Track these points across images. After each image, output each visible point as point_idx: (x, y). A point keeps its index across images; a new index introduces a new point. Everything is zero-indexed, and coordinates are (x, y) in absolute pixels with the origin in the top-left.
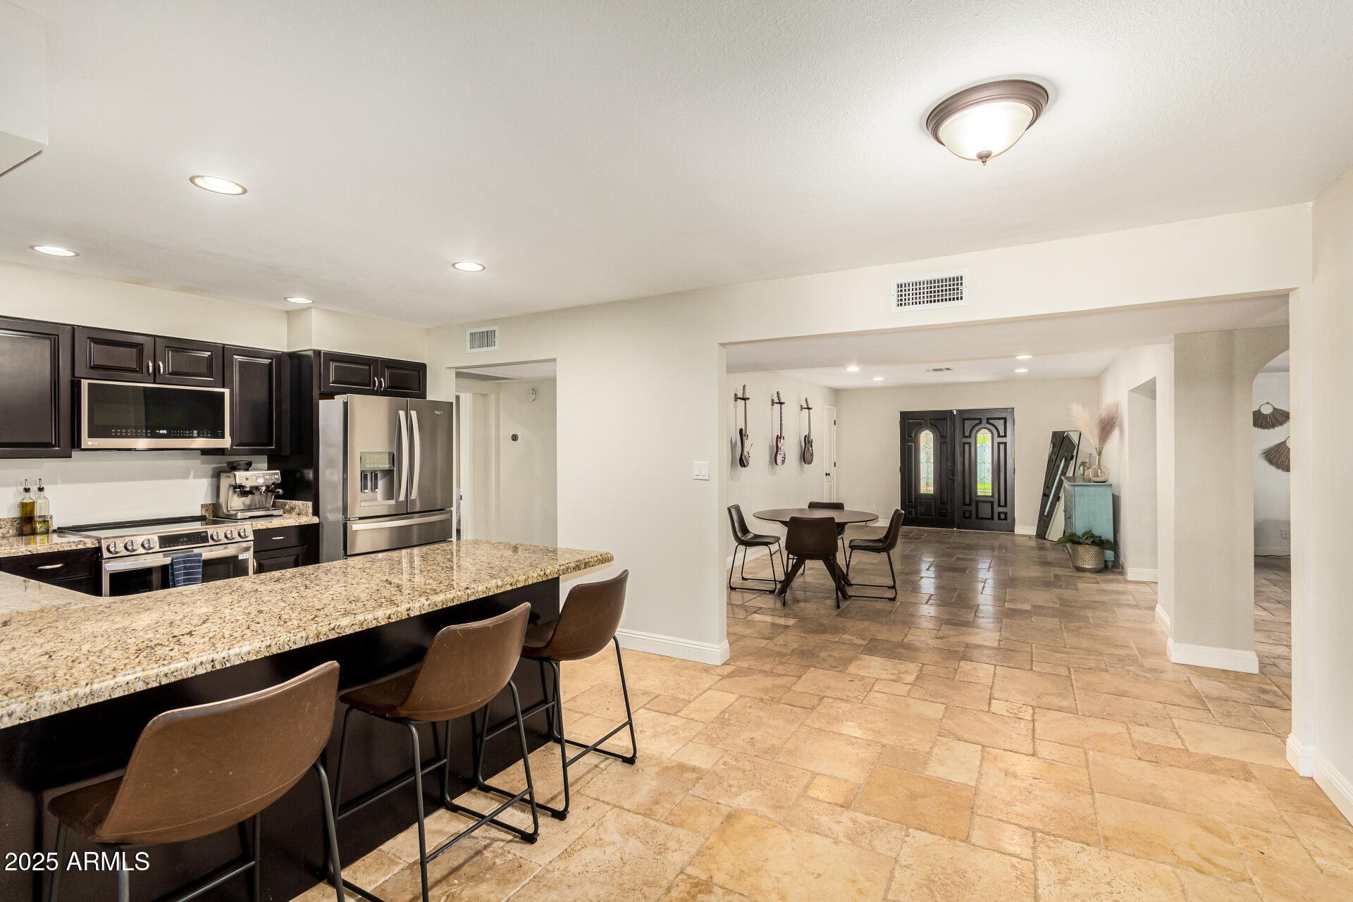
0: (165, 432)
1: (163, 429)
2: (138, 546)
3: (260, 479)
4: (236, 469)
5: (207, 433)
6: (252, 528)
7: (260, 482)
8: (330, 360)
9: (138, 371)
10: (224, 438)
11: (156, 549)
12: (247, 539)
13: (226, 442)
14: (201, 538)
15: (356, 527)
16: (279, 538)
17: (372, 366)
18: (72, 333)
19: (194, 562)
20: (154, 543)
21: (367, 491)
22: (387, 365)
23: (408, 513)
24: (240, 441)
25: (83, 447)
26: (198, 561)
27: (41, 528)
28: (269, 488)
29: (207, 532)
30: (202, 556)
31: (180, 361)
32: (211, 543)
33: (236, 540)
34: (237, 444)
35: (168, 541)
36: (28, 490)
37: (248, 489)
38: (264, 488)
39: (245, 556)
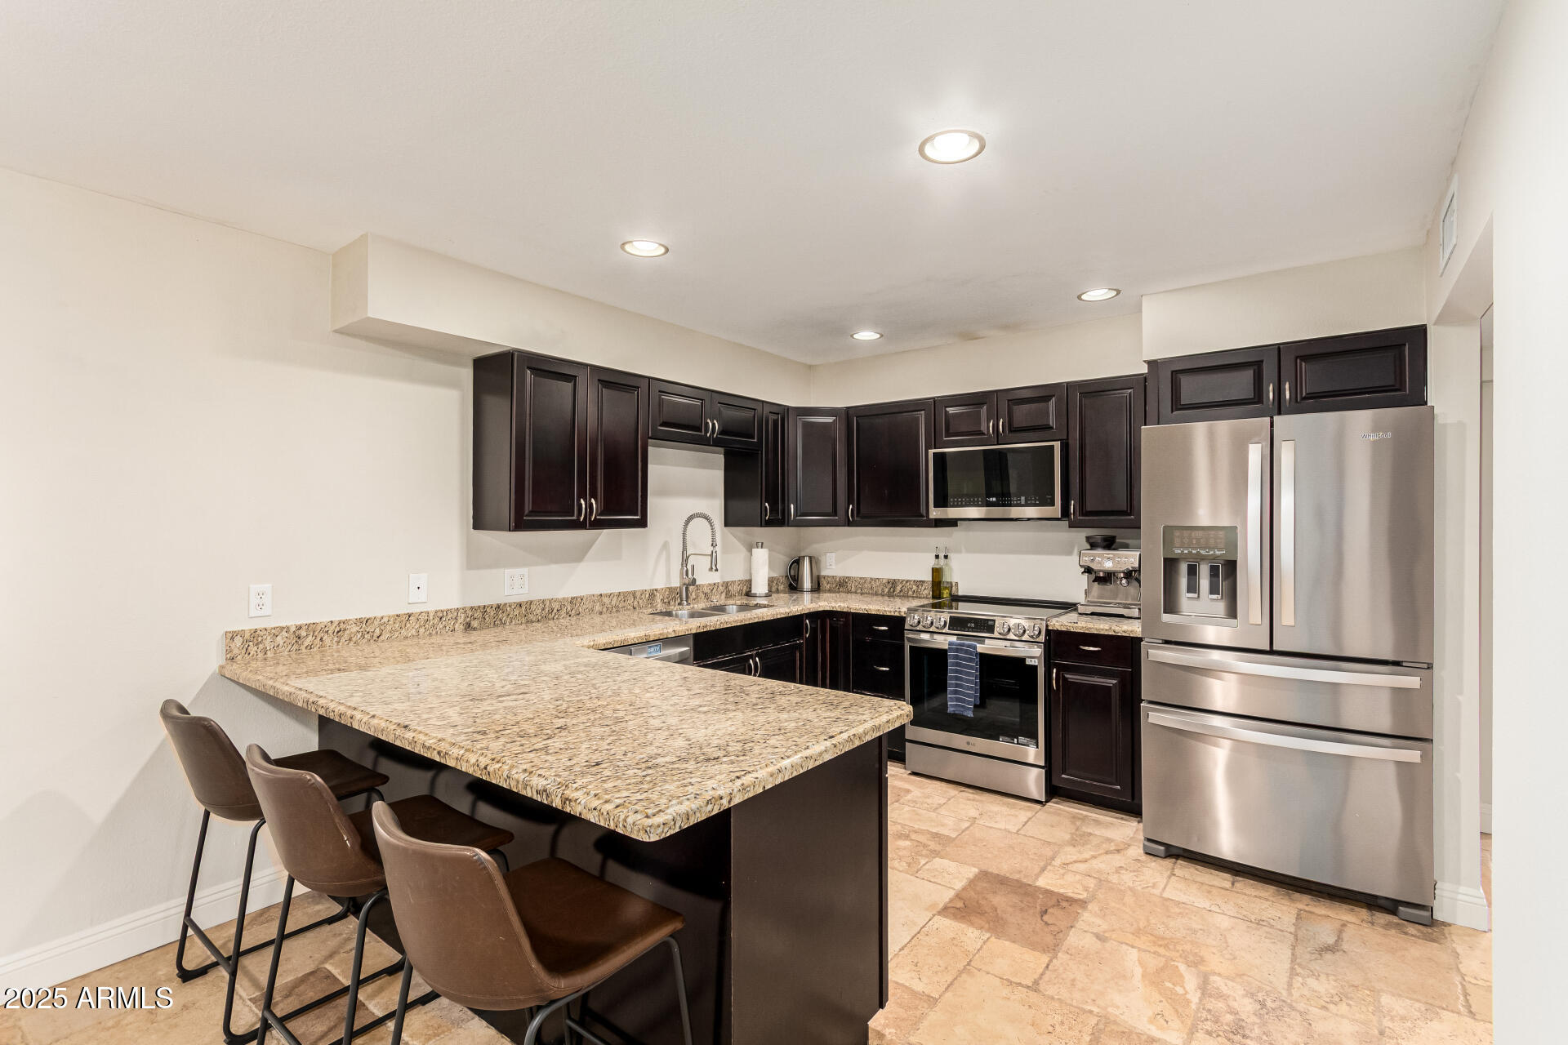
0: (994, 499)
1: (993, 497)
2: (932, 623)
3: (1107, 561)
4: (1093, 546)
5: (1036, 500)
6: (1047, 626)
7: (1109, 565)
8: (1172, 372)
9: (983, 434)
10: (1054, 505)
11: (946, 630)
12: (1037, 640)
13: (1056, 510)
14: (987, 626)
15: (1154, 654)
16: (1091, 649)
17: (1264, 363)
18: (934, 406)
19: (966, 652)
20: (945, 622)
21: (1196, 595)
22: (1302, 354)
23: (1271, 652)
24: (1089, 508)
25: (931, 517)
26: (971, 653)
27: (946, 594)
28: (1132, 575)
29: (994, 621)
30: (975, 648)
31: (1022, 414)
32: (996, 635)
33: (1025, 637)
34: (1084, 513)
35: (957, 623)
36: (937, 557)
37: (1101, 575)
38: (1122, 575)
39: (1034, 662)
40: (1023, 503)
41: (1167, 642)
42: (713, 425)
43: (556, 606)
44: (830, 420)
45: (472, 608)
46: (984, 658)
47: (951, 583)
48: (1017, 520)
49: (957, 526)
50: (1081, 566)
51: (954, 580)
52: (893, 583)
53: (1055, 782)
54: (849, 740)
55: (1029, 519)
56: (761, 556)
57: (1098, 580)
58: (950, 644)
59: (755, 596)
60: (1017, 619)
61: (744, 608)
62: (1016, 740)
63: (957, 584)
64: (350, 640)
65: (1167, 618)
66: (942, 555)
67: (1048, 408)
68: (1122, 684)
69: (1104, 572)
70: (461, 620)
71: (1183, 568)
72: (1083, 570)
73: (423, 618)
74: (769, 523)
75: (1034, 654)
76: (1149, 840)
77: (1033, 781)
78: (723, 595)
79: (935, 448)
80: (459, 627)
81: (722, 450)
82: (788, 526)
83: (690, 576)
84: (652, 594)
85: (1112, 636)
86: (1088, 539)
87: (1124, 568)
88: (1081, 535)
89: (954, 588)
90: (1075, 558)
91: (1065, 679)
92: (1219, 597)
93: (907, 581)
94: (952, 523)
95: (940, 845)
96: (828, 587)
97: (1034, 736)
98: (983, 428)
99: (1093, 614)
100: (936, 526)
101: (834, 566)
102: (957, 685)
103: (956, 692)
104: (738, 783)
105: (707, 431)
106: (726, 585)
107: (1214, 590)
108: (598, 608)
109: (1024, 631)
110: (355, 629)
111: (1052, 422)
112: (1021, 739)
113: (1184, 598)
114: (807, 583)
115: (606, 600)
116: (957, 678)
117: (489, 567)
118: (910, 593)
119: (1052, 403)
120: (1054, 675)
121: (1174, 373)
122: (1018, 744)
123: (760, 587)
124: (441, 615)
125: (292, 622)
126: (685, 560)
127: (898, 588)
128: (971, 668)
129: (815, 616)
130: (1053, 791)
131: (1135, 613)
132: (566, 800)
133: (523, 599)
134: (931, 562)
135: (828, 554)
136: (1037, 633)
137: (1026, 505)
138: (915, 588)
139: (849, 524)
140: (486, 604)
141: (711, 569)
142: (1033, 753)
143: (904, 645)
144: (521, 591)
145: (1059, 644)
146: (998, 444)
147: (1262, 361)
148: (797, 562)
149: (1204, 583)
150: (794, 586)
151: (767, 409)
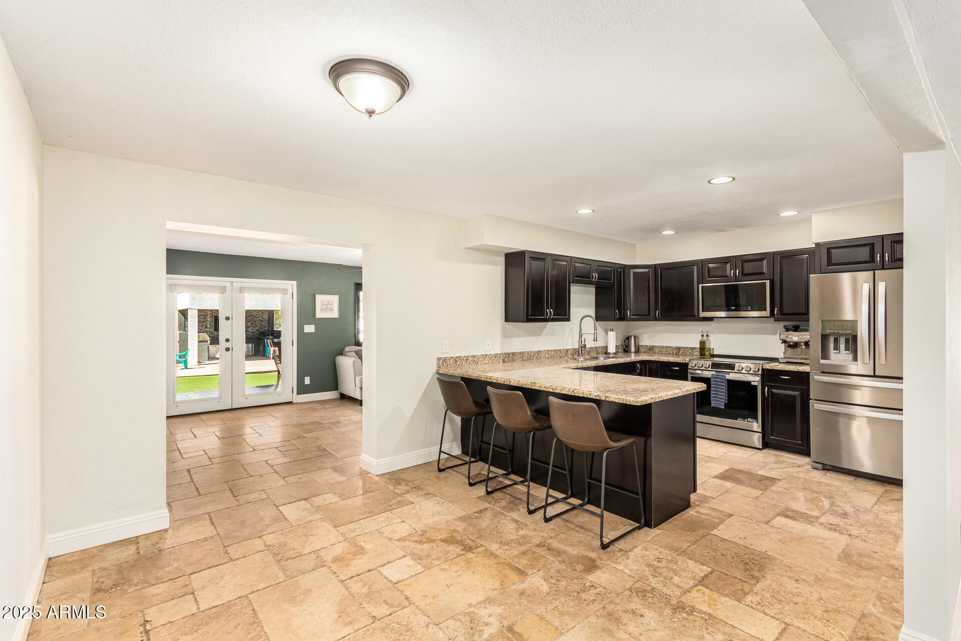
0: (733, 308)
1: (733, 306)
2: (702, 366)
3: (795, 337)
4: (787, 330)
5: (756, 308)
6: (762, 367)
7: (795, 339)
8: (828, 248)
9: (728, 277)
10: (766, 310)
11: (710, 369)
12: (757, 373)
13: (767, 313)
14: (731, 367)
15: (817, 378)
16: (786, 377)
17: (875, 244)
18: (702, 263)
19: (721, 379)
20: (709, 366)
21: (838, 352)
22: (895, 240)
23: (874, 376)
24: (785, 311)
25: (700, 316)
26: (723, 379)
27: (707, 354)
28: (807, 344)
29: (735, 364)
30: (725, 377)
31: (749, 267)
32: (736, 371)
33: (751, 372)
34: (782, 314)
35: (715, 366)
36: (702, 336)
37: (792, 344)
38: (803, 344)
39: (756, 384)
40: (749, 309)
41: (823, 372)
42: (595, 275)
43: (532, 354)
44: (646, 270)
45: (505, 353)
46: (729, 381)
47: (710, 349)
48: (746, 317)
49: (713, 321)
50: (781, 340)
51: (712, 347)
52: (679, 349)
53: (767, 440)
54: (686, 391)
55: (753, 317)
56: (612, 335)
57: (790, 346)
58: (712, 375)
59: (609, 353)
60: (745, 364)
61: (605, 358)
62: (746, 420)
63: (713, 349)
64: (470, 363)
65: (822, 361)
66: (705, 335)
67: (763, 263)
68: (802, 395)
69: (793, 342)
70: (501, 358)
71: (832, 339)
72: (782, 341)
73: (490, 356)
74: (618, 320)
75: (756, 380)
76: (814, 462)
77: (757, 440)
78: (595, 353)
79: (702, 284)
80: (501, 361)
81: (594, 286)
82: (626, 321)
83: (583, 343)
84: (567, 350)
85: (796, 371)
86: (785, 327)
87: (804, 340)
88: (781, 325)
89: (712, 351)
90: (778, 336)
91: (772, 392)
92: (850, 352)
93: (686, 348)
94: (711, 319)
95: (710, 459)
96: (643, 350)
97: (756, 418)
98: (728, 274)
99: (787, 362)
100: (703, 321)
101: (646, 340)
102: (716, 394)
103: (715, 397)
104: (657, 395)
105: (593, 279)
106: (596, 348)
107: (847, 349)
108: (547, 356)
109: (751, 369)
110: (471, 359)
111: (765, 270)
112: (749, 419)
113: (832, 352)
114: (633, 349)
115: (550, 353)
116: (716, 391)
117: (509, 337)
118: (688, 353)
119: (765, 262)
120: (766, 390)
121: (829, 249)
122: (747, 421)
123: (612, 349)
124: (496, 356)
125: (454, 356)
126: (581, 336)
127: (681, 351)
128: (723, 386)
129: (641, 362)
130: (766, 445)
131: (807, 362)
132: (607, 397)
133: (521, 351)
134: (699, 338)
135: (643, 335)
136: (757, 370)
137: (751, 310)
138: (690, 351)
139: (656, 320)
140: (509, 352)
141: (594, 340)
142: (756, 426)
143: (687, 376)
144: (520, 348)
145: (769, 376)
146: (736, 282)
147: (874, 243)
148: (628, 338)
149: (842, 346)
150: (626, 350)
151: (617, 266)
